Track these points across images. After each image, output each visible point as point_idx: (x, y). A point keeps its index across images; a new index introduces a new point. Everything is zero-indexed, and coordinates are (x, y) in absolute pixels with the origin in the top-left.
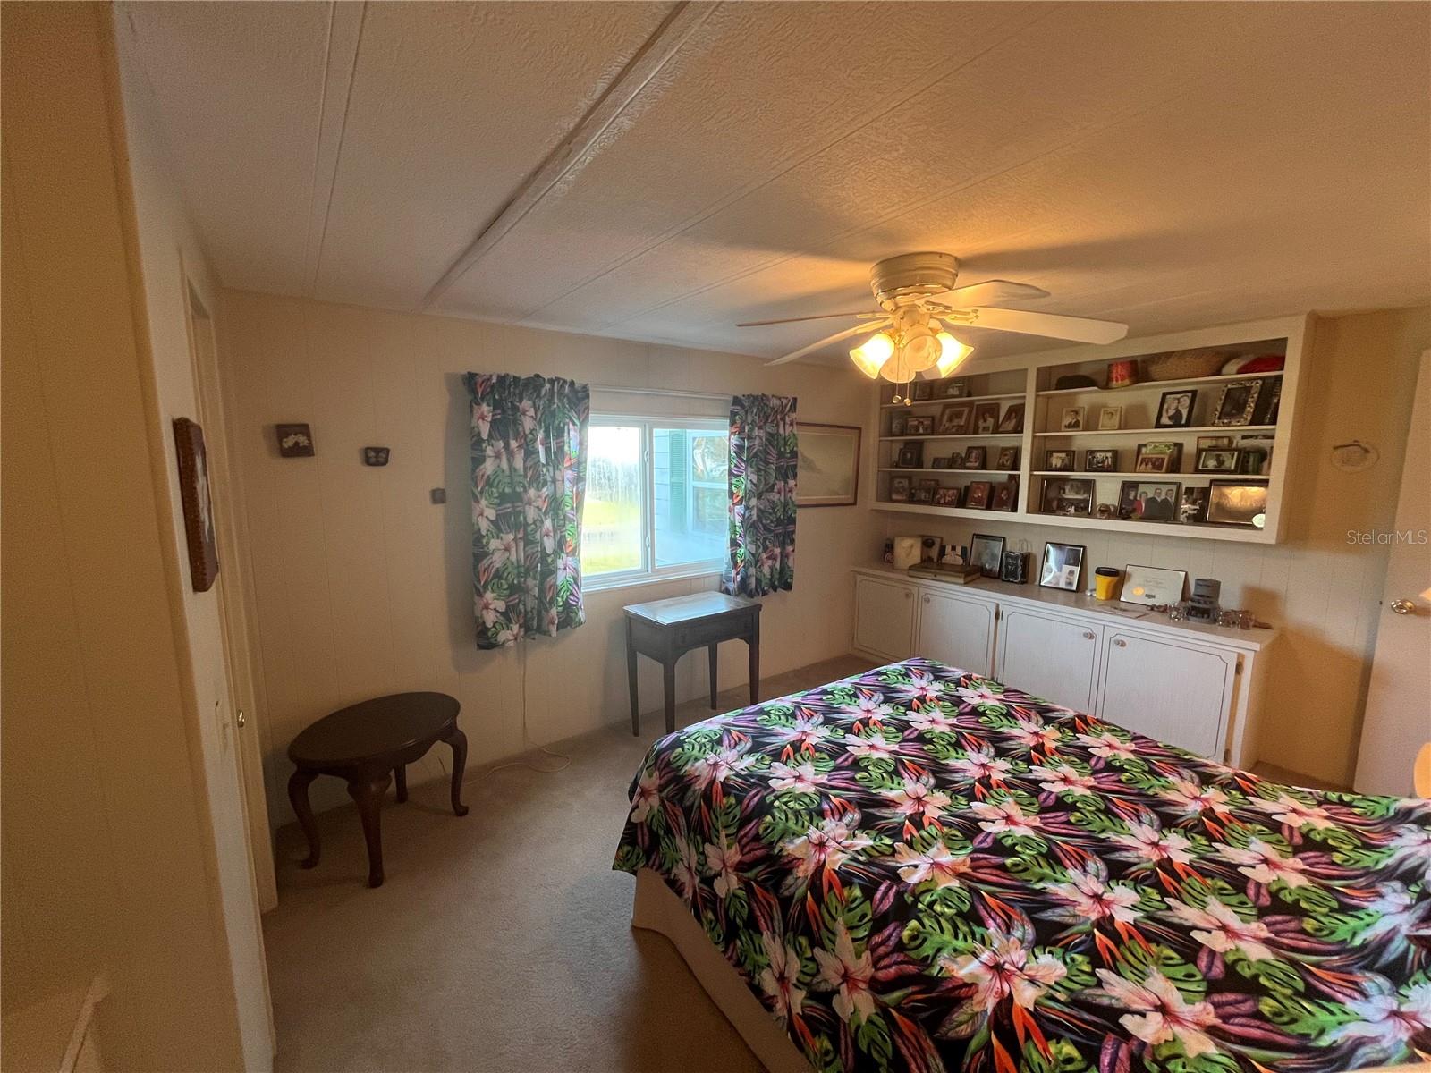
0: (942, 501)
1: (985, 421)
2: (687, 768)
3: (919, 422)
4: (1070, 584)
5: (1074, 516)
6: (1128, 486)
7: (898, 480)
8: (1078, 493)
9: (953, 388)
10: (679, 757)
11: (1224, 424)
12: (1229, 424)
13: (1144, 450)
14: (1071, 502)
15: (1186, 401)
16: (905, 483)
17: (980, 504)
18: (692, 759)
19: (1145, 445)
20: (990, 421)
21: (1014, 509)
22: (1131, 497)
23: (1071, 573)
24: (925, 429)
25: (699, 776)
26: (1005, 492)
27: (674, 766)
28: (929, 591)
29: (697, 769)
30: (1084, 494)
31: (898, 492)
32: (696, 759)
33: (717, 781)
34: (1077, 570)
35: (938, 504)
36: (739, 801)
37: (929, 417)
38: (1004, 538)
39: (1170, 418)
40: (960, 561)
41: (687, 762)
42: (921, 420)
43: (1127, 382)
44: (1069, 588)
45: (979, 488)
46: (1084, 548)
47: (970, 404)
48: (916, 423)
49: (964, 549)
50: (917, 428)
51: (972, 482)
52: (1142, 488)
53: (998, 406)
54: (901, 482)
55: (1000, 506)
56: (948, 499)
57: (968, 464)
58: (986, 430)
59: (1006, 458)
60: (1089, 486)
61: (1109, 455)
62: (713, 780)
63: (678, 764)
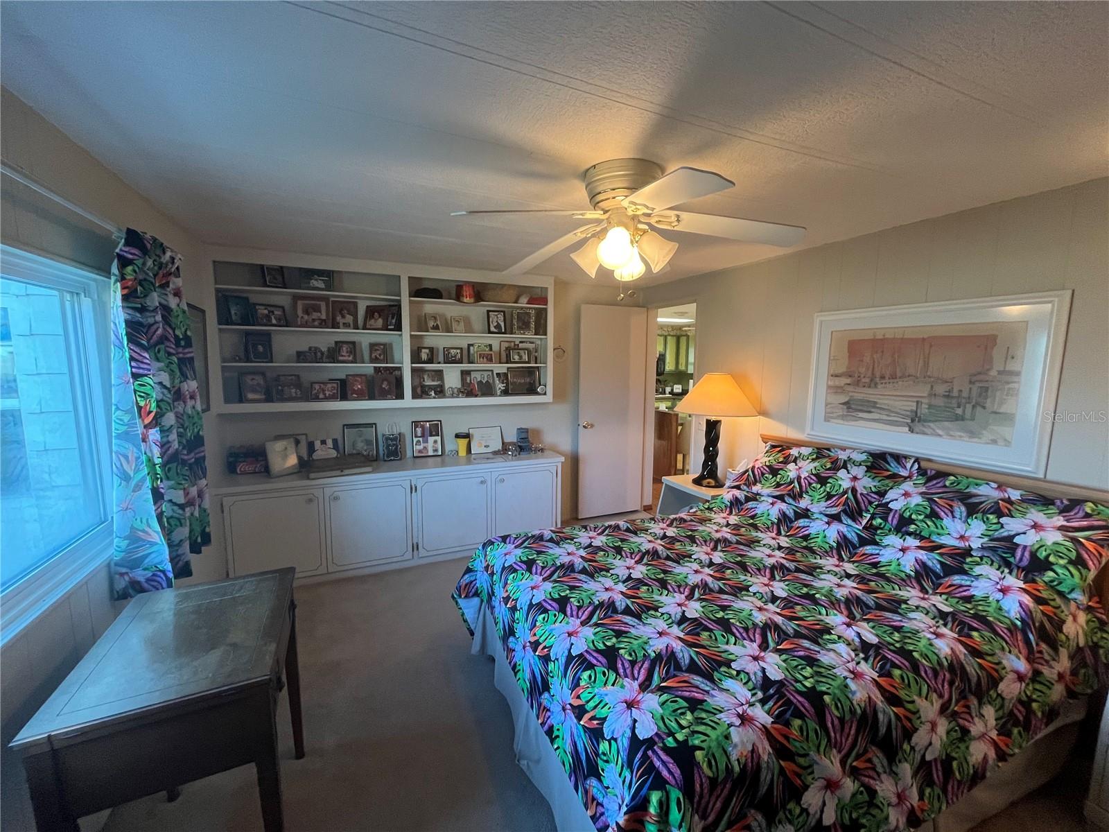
0: (321, 396)
1: (343, 317)
2: (734, 758)
3: (269, 312)
4: (436, 450)
5: (434, 398)
6: (465, 374)
7: (250, 377)
8: (433, 381)
9: (316, 280)
10: (711, 759)
11: (521, 334)
12: (524, 334)
13: (472, 348)
14: (431, 388)
15: (501, 317)
16: (259, 380)
17: (361, 396)
18: (724, 742)
19: (472, 345)
20: (349, 319)
21: (400, 396)
22: (468, 381)
23: (435, 442)
24: (279, 319)
25: (754, 745)
26: (385, 383)
27: (722, 776)
28: (335, 489)
29: (742, 742)
30: (438, 381)
31: (254, 391)
32: (727, 737)
33: (769, 726)
34: (438, 439)
35: (316, 398)
36: (799, 714)
37: (279, 307)
38: (375, 424)
39: (495, 327)
40: (334, 454)
41: (725, 752)
42: (272, 309)
43: (472, 300)
44: (435, 454)
45: (356, 381)
46: (440, 421)
47: (326, 299)
48: (266, 312)
49: (335, 441)
50: (268, 317)
51: (347, 375)
52: (473, 374)
53: (355, 304)
54: (253, 379)
55: (383, 395)
56: (327, 393)
57: (341, 358)
58: (346, 325)
59: (379, 352)
60: (439, 375)
61: (459, 351)
62: (766, 730)
63: (722, 766)
